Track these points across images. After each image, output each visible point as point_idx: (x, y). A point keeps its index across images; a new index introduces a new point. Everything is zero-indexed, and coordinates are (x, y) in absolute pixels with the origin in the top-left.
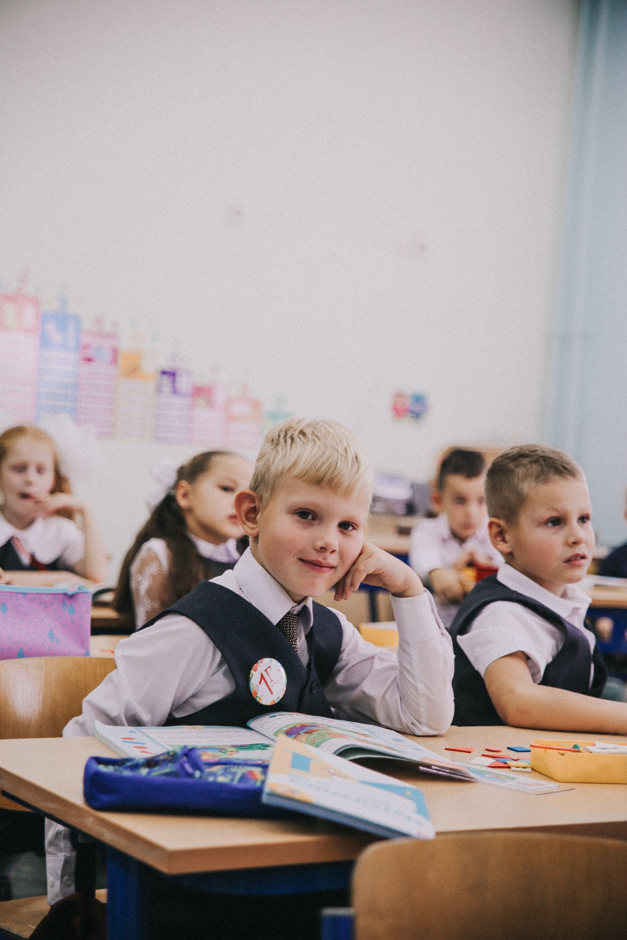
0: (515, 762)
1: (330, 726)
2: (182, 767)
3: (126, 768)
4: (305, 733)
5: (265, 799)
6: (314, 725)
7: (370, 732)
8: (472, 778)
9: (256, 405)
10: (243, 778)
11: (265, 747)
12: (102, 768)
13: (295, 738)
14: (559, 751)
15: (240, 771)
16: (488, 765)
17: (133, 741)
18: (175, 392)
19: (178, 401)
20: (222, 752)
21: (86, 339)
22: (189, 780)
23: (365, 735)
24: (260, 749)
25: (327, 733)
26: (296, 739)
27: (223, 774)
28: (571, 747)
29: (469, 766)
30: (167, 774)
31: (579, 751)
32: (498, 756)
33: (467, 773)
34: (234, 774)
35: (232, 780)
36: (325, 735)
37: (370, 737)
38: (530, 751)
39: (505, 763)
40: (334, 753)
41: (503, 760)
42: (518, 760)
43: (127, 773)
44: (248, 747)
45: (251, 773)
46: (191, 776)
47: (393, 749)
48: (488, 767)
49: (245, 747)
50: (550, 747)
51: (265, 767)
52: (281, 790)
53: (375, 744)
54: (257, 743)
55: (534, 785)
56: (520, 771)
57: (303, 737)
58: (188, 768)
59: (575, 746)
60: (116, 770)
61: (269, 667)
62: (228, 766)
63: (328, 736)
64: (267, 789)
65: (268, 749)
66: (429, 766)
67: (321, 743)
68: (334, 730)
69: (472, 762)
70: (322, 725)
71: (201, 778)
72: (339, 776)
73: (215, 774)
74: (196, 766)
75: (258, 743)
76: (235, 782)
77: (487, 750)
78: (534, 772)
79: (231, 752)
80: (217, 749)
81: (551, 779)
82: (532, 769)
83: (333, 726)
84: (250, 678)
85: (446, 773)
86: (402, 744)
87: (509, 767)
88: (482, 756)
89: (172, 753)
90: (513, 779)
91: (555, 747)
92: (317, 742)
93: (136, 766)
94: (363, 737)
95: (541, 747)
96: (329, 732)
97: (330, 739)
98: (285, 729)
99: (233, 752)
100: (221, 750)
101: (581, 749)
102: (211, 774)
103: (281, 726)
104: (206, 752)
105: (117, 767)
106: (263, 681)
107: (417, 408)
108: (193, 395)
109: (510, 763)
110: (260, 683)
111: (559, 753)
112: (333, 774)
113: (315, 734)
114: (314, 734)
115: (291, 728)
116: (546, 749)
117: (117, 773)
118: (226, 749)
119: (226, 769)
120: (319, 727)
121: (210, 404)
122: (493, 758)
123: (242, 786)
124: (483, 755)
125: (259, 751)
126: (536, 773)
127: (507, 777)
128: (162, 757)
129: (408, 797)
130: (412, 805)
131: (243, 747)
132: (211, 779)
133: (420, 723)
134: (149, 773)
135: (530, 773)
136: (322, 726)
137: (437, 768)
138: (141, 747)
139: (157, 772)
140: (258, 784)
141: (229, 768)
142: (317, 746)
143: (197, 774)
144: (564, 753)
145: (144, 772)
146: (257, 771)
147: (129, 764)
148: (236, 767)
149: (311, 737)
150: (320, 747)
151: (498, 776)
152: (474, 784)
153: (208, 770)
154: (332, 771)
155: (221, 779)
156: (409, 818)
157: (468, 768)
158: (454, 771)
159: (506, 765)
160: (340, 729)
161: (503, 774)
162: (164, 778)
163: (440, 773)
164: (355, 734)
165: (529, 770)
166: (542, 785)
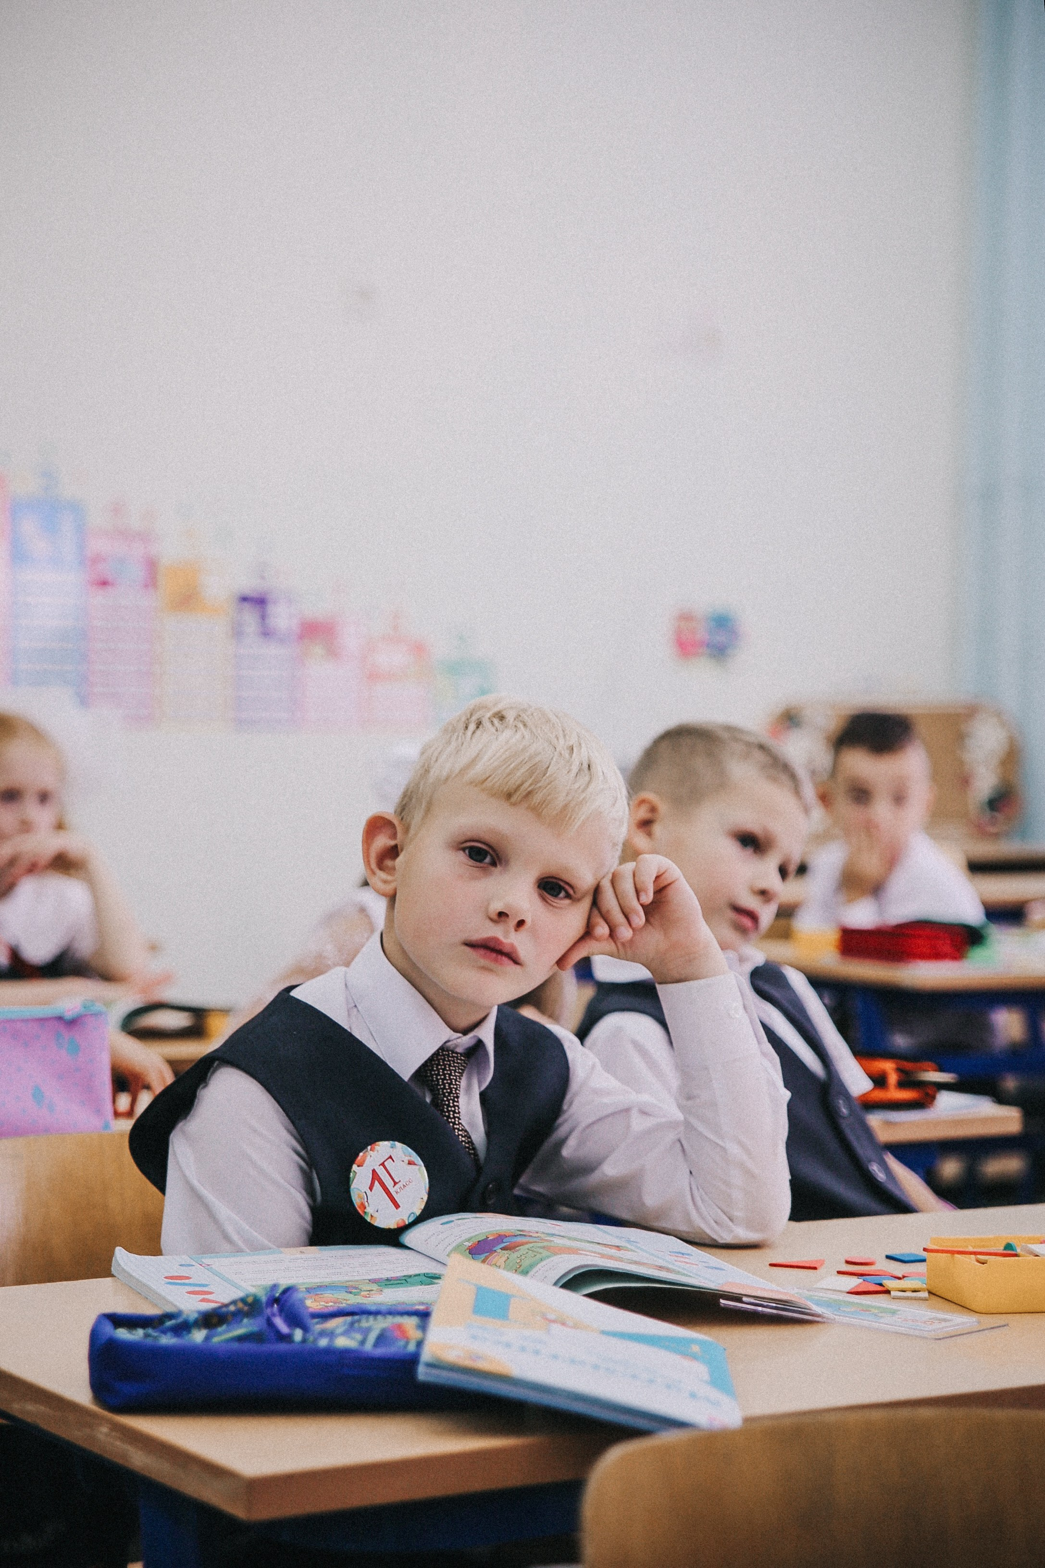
0: (899, 1281)
1: (553, 1235)
2: (270, 1323)
3: (164, 1332)
4: (503, 1249)
5: (422, 1373)
6: (522, 1234)
7: (629, 1241)
8: (819, 1316)
9: (419, 649)
10: (381, 1339)
11: (433, 1278)
12: (123, 1334)
13: (484, 1261)
14: (978, 1256)
15: (378, 1325)
16: (848, 1291)
17: (187, 1281)
18: (266, 633)
19: (272, 650)
20: (351, 1293)
21: (99, 545)
22: (282, 1347)
23: (618, 1248)
24: (422, 1283)
25: (544, 1247)
26: (486, 1262)
27: (346, 1333)
28: (1000, 1249)
29: (811, 1293)
30: (240, 1339)
31: (1016, 1255)
32: (867, 1273)
33: (806, 1307)
34: (366, 1332)
35: (363, 1342)
36: (541, 1250)
37: (627, 1250)
38: (924, 1261)
39: (881, 1285)
40: (555, 1284)
41: (877, 1279)
42: (904, 1277)
43: (167, 1340)
44: (399, 1282)
45: (399, 1327)
46: (287, 1338)
47: (668, 1270)
48: (848, 1293)
49: (396, 1282)
50: (961, 1249)
51: (424, 1316)
52: (452, 1356)
53: (636, 1263)
54: (417, 1272)
55: (932, 1320)
56: (907, 1298)
57: (500, 1256)
58: (280, 1324)
59: (1008, 1246)
60: (147, 1336)
61: (390, 1157)
62: (356, 1317)
63: (545, 1253)
64: (426, 1356)
65: (437, 1283)
66: (738, 1298)
67: (532, 1266)
68: (558, 1241)
69: (819, 1285)
70: (537, 1233)
71: (304, 1341)
72: (564, 1324)
73: (331, 1334)
74: (295, 1319)
75: (419, 1273)
76: (369, 1346)
77: (848, 1262)
78: (933, 1297)
79: (368, 1292)
80: (342, 1287)
81: (965, 1308)
82: (930, 1292)
83: (557, 1233)
84: (351, 1179)
85: (770, 1308)
86: (687, 1260)
87: (888, 1292)
88: (839, 1275)
89: (250, 1300)
90: (894, 1312)
91: (971, 1249)
92: (526, 1263)
93: (184, 1327)
94: (613, 1252)
95: (943, 1251)
96: (545, 1244)
97: (548, 1257)
98: (468, 1244)
99: (371, 1292)
100: (350, 1288)
101: (1019, 1251)
102: (322, 1334)
103: (460, 1240)
104: (321, 1294)
105: (150, 1331)
106: (376, 1183)
107: (720, 638)
108: (301, 637)
109: (890, 1284)
110: (371, 1188)
111: (978, 1261)
112: (554, 1321)
113: (523, 1249)
114: (520, 1249)
115: (479, 1241)
116: (954, 1254)
117: (149, 1341)
118: (360, 1287)
119: (352, 1324)
120: (531, 1236)
121: (333, 652)
122: (857, 1277)
123: (380, 1352)
124: (839, 1272)
125: (420, 1287)
126: (936, 1298)
127: (884, 1310)
128: (232, 1308)
129: (694, 1357)
130: (701, 1370)
131: (390, 1281)
132: (323, 1343)
133: (731, 1220)
134: (207, 1338)
135: (925, 1299)
136: (536, 1235)
137: (752, 1300)
138: (202, 1292)
139: (224, 1335)
140: (411, 1348)
141: (359, 1321)
142: (525, 1273)
143: (298, 1335)
144: (987, 1261)
145: (198, 1336)
146: (410, 1323)
147: (169, 1323)
148: (371, 1318)
149: (514, 1256)
150: (531, 1273)
151: (866, 1309)
152: (820, 1326)
153: (318, 1327)
154: (552, 1316)
155: (342, 1342)
156: (693, 1396)
157: (809, 1298)
158: (784, 1304)
159: (879, 1288)
160: (569, 1238)
161: (874, 1304)
162: (236, 1346)
163: (760, 1309)
164: (598, 1246)
165: (925, 1294)
166: (945, 1320)
